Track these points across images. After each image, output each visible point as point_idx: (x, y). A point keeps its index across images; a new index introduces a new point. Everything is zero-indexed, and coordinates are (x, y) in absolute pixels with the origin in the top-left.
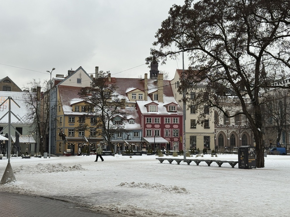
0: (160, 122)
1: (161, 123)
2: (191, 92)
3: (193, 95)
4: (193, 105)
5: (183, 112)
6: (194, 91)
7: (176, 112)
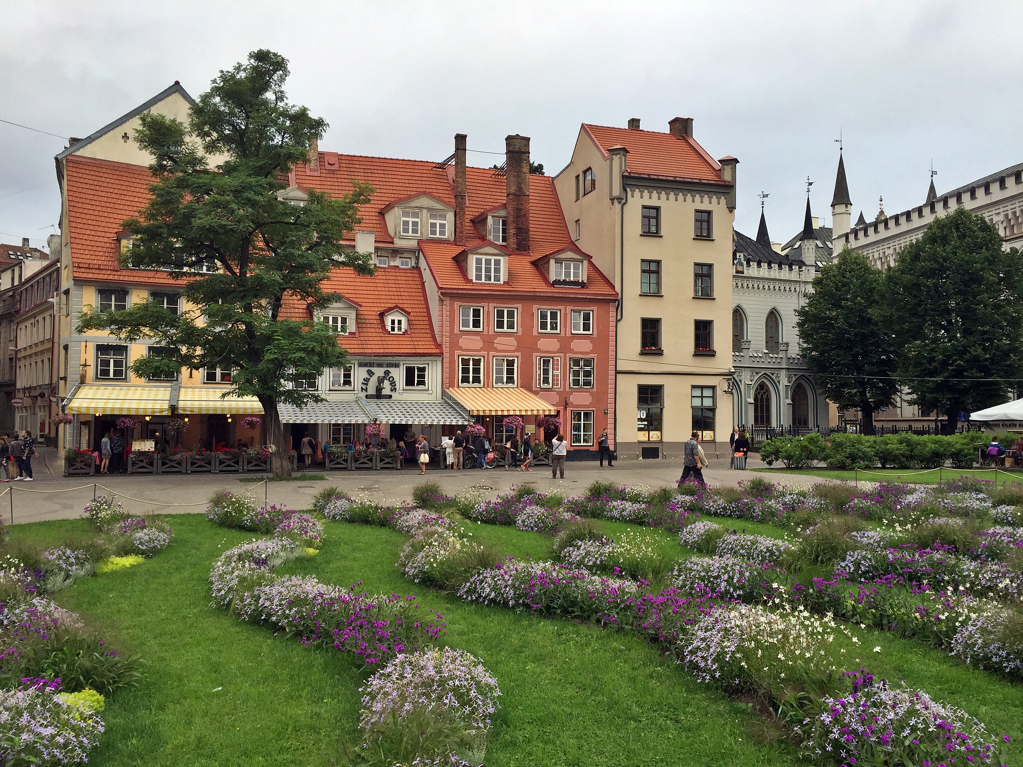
0: (517, 328)
1: (520, 333)
2: (644, 207)
3: (653, 218)
4: (650, 261)
5: (613, 287)
6: (654, 202)
7: (583, 285)
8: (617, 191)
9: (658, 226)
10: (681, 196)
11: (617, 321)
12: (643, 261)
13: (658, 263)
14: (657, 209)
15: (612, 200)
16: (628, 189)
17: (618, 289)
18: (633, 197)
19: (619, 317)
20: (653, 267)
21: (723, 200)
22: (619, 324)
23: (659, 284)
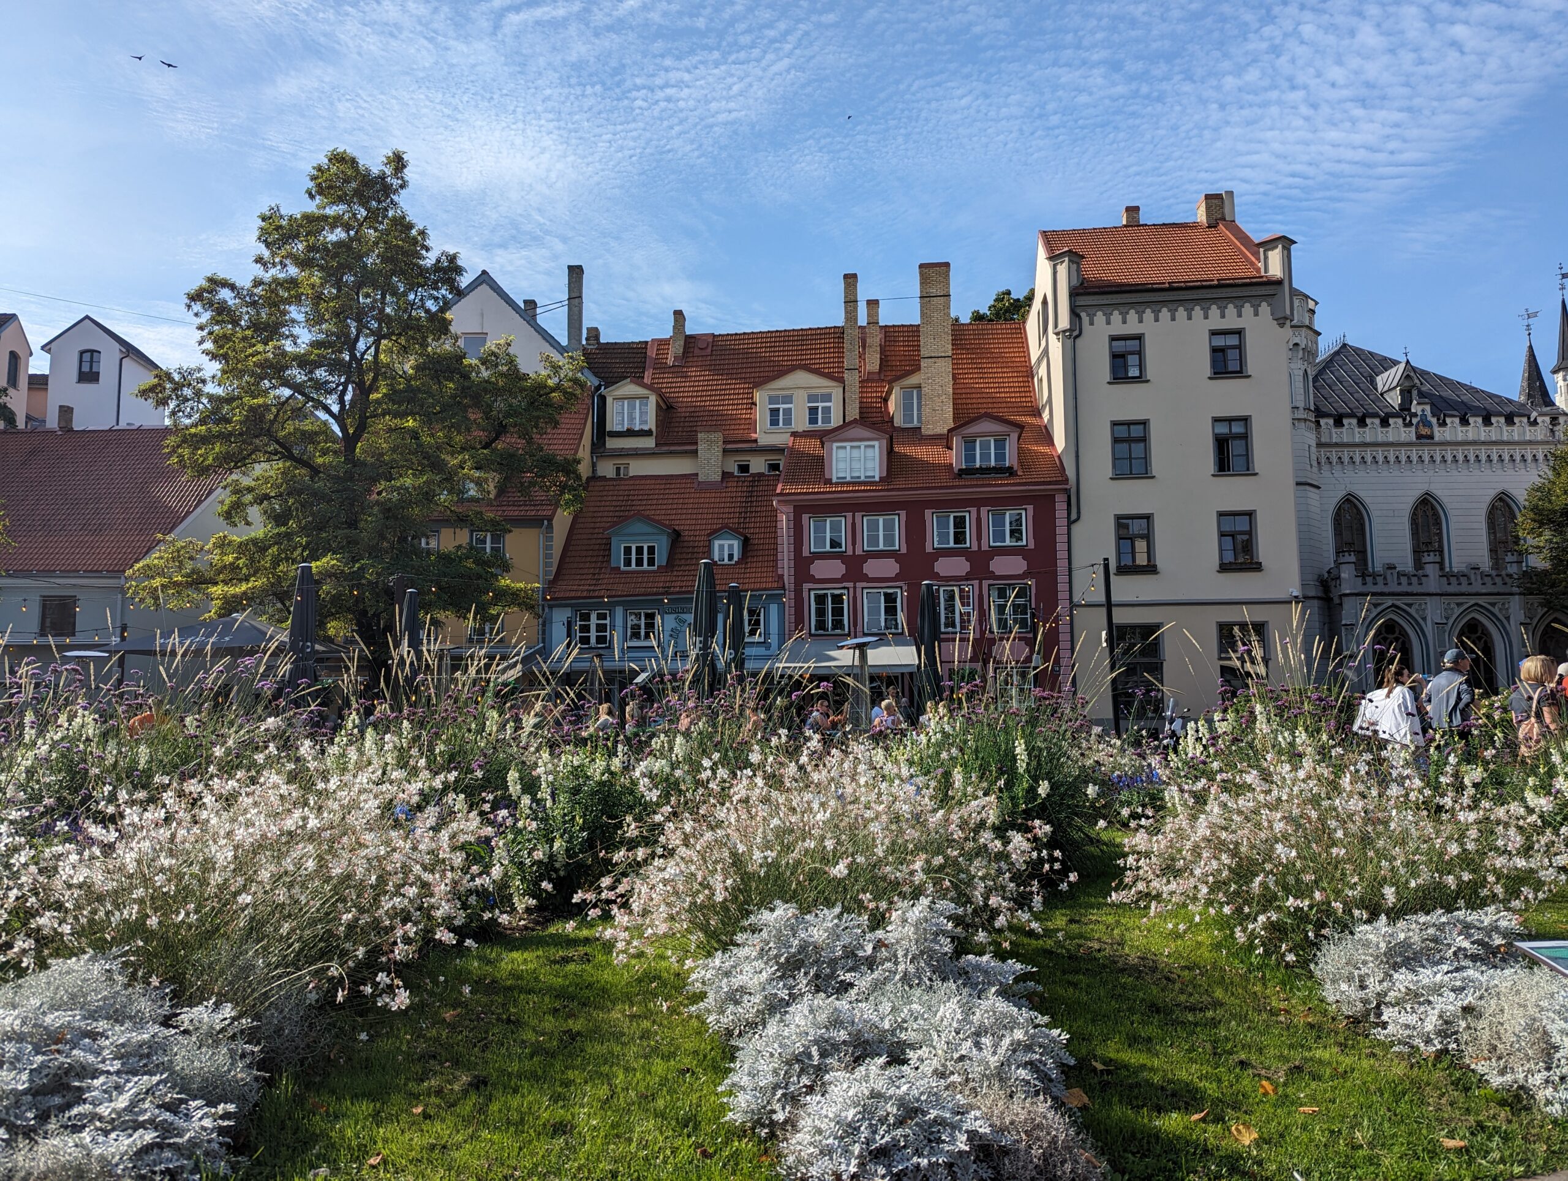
0: (899, 543)
1: (904, 550)
2: (1114, 338)
3: (1132, 353)
4: (1129, 424)
5: (1063, 470)
6: (1132, 328)
7: (1011, 471)
8: (1064, 323)
9: (1141, 366)
10: (1181, 312)
11: (1070, 523)
12: (1116, 423)
13: (1143, 424)
14: (1138, 338)
15: (1058, 334)
16: (1083, 315)
17: (1070, 472)
18: (1092, 323)
19: (1074, 516)
20: (1137, 431)
21: (1265, 308)
22: (1075, 528)
23: (1146, 459)
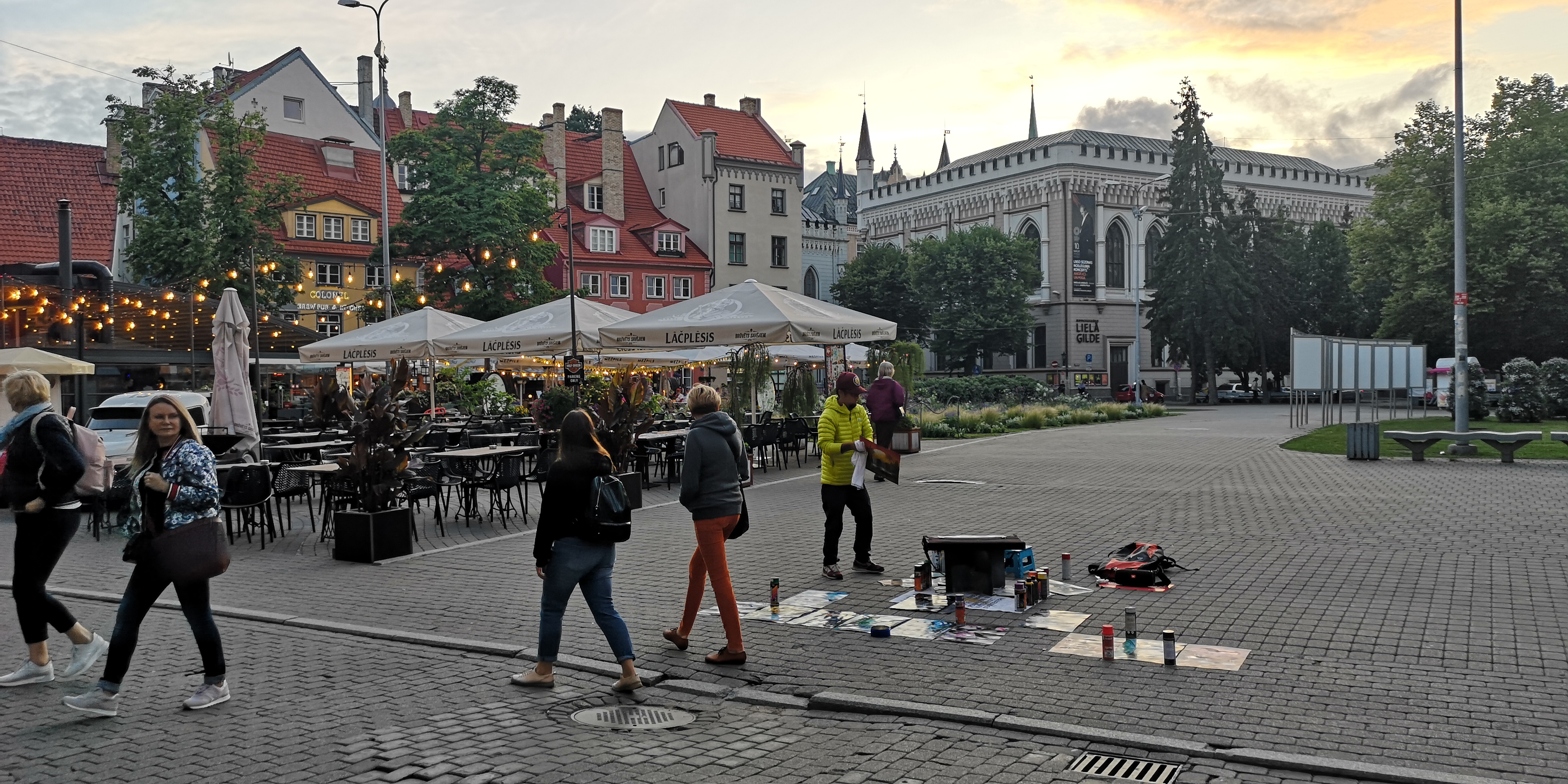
0: (628, 293)
1: (632, 297)
2: (731, 185)
3: (737, 195)
4: (736, 234)
5: (707, 257)
6: (739, 181)
7: (681, 255)
8: (709, 171)
9: (742, 203)
10: (760, 176)
11: (710, 288)
12: (731, 233)
13: (742, 235)
14: (741, 187)
15: (704, 178)
16: (718, 169)
17: (711, 258)
18: (722, 176)
19: (711, 284)
20: (740, 239)
21: (794, 180)
22: (712, 291)
23: (743, 255)
